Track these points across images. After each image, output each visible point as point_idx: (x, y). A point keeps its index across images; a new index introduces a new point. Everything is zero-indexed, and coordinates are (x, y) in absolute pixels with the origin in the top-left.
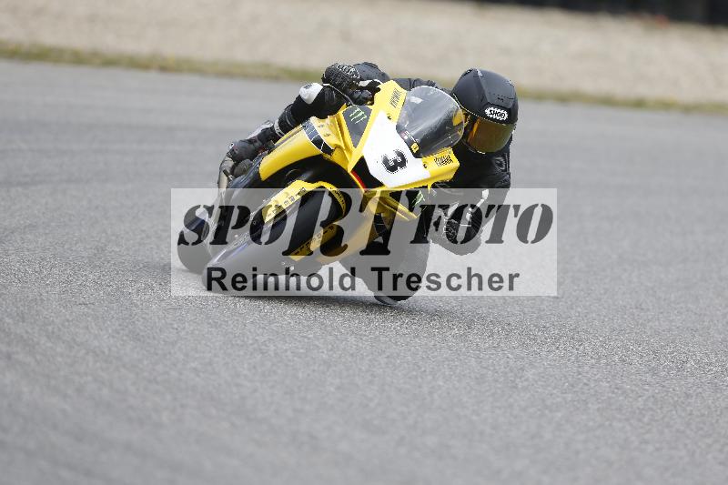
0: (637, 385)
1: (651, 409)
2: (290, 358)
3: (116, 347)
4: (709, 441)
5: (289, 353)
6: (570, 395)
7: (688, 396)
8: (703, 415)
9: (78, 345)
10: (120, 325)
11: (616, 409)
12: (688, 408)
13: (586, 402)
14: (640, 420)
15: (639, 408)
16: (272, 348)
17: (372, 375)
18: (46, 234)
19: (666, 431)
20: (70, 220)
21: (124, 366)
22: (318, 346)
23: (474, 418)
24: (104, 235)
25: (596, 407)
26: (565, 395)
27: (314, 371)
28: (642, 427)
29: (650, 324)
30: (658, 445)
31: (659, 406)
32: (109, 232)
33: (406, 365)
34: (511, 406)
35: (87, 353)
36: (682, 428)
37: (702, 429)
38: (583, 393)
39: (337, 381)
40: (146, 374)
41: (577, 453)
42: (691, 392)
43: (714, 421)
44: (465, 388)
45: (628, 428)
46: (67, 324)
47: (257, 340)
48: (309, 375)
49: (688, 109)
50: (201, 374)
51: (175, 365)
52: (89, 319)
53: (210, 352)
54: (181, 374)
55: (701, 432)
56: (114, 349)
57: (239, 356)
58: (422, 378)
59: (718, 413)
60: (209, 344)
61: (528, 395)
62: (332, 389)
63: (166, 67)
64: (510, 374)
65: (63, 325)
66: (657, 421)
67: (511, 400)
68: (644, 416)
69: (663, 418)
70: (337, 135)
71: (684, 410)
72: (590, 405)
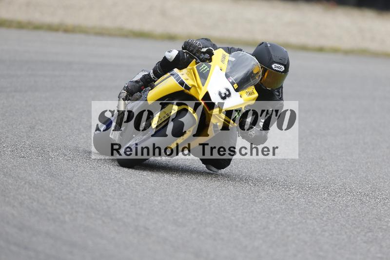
0: (320, 200)
1: (328, 213)
2: (134, 186)
3: (41, 180)
4: (359, 230)
5: (133, 184)
6: (284, 206)
7: (347, 206)
8: (355, 217)
9: (21, 179)
10: (43, 168)
11: (308, 213)
12: (347, 213)
13: (292, 210)
14: (321, 219)
15: (320, 213)
16: (125, 181)
17: (178, 195)
18: (3, 119)
19: (336, 225)
20: (16, 112)
21: (45, 191)
22: (149, 180)
23: (233, 218)
24: (34, 120)
25: (298, 212)
26: (282, 206)
27: (147, 193)
28: (322, 223)
29: (327, 167)
30: (331, 233)
31: (332, 212)
32: (37, 119)
33: (196, 190)
34: (252, 212)
35: (25, 184)
36: (344, 223)
37: (355, 224)
38: (291, 205)
39: (159, 198)
40: (56, 195)
41: (288, 237)
42: (349, 204)
43: (361, 220)
44: (228, 202)
45: (315, 223)
46: (14, 168)
47: (116, 176)
48: (144, 195)
49: (347, 52)
50: (86, 195)
51: (72, 190)
52: (26, 165)
53: (91, 183)
54: (75, 194)
55: (354, 226)
56: (40, 181)
57: (106, 185)
58: (205, 197)
59: (363, 215)
60: (90, 178)
61: (262, 206)
62: (157, 203)
63: (67, 30)
64: (252, 195)
65: (12, 169)
66: (330, 220)
67: (253, 208)
68: (323, 217)
69: (334, 218)
70: (193, 79)
71: (345, 214)
72: (295, 211)
